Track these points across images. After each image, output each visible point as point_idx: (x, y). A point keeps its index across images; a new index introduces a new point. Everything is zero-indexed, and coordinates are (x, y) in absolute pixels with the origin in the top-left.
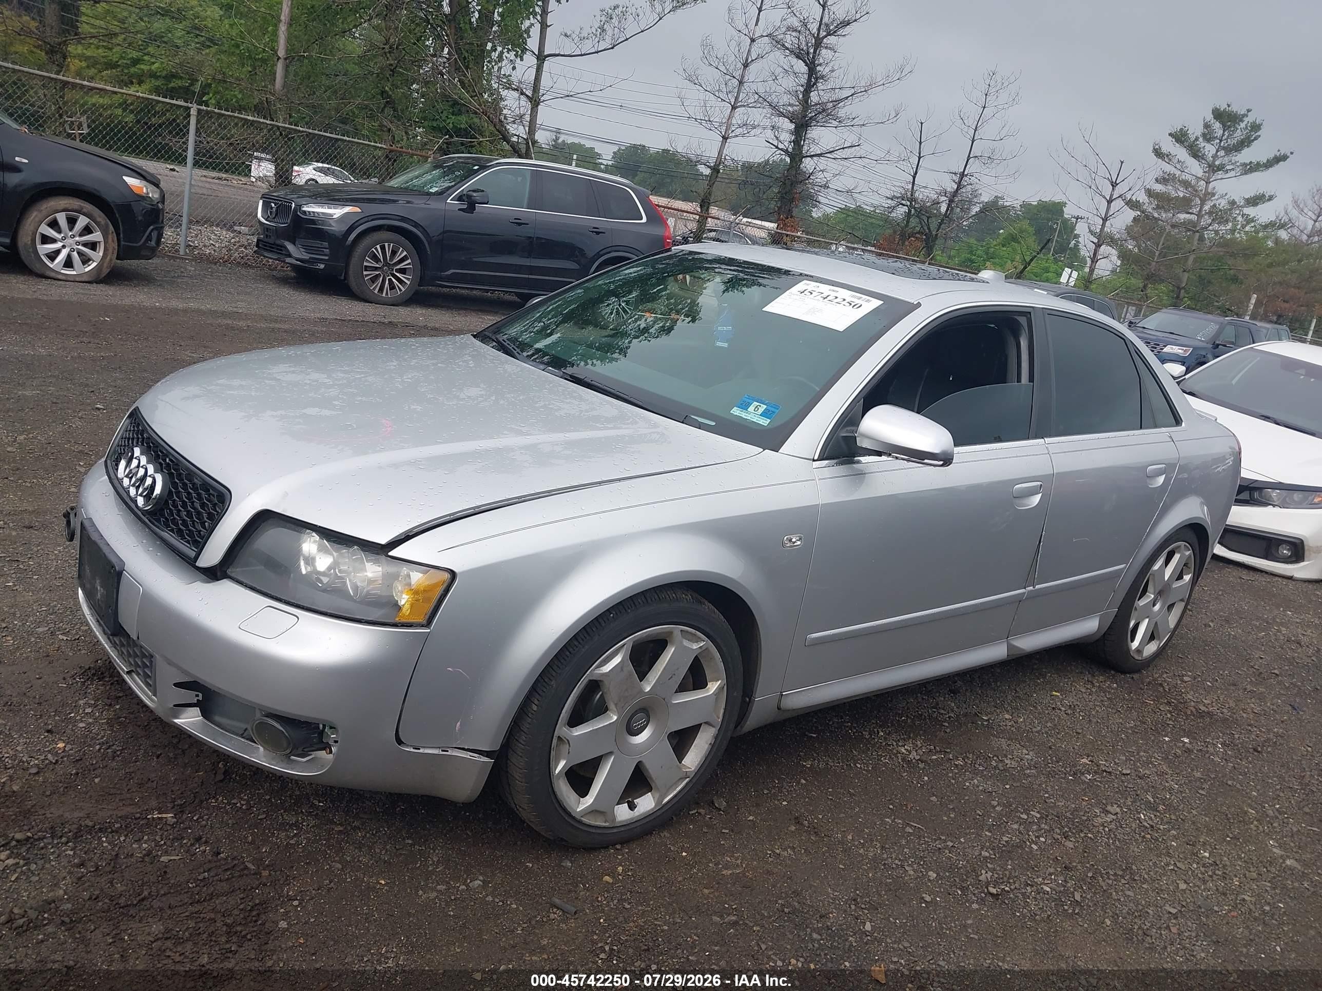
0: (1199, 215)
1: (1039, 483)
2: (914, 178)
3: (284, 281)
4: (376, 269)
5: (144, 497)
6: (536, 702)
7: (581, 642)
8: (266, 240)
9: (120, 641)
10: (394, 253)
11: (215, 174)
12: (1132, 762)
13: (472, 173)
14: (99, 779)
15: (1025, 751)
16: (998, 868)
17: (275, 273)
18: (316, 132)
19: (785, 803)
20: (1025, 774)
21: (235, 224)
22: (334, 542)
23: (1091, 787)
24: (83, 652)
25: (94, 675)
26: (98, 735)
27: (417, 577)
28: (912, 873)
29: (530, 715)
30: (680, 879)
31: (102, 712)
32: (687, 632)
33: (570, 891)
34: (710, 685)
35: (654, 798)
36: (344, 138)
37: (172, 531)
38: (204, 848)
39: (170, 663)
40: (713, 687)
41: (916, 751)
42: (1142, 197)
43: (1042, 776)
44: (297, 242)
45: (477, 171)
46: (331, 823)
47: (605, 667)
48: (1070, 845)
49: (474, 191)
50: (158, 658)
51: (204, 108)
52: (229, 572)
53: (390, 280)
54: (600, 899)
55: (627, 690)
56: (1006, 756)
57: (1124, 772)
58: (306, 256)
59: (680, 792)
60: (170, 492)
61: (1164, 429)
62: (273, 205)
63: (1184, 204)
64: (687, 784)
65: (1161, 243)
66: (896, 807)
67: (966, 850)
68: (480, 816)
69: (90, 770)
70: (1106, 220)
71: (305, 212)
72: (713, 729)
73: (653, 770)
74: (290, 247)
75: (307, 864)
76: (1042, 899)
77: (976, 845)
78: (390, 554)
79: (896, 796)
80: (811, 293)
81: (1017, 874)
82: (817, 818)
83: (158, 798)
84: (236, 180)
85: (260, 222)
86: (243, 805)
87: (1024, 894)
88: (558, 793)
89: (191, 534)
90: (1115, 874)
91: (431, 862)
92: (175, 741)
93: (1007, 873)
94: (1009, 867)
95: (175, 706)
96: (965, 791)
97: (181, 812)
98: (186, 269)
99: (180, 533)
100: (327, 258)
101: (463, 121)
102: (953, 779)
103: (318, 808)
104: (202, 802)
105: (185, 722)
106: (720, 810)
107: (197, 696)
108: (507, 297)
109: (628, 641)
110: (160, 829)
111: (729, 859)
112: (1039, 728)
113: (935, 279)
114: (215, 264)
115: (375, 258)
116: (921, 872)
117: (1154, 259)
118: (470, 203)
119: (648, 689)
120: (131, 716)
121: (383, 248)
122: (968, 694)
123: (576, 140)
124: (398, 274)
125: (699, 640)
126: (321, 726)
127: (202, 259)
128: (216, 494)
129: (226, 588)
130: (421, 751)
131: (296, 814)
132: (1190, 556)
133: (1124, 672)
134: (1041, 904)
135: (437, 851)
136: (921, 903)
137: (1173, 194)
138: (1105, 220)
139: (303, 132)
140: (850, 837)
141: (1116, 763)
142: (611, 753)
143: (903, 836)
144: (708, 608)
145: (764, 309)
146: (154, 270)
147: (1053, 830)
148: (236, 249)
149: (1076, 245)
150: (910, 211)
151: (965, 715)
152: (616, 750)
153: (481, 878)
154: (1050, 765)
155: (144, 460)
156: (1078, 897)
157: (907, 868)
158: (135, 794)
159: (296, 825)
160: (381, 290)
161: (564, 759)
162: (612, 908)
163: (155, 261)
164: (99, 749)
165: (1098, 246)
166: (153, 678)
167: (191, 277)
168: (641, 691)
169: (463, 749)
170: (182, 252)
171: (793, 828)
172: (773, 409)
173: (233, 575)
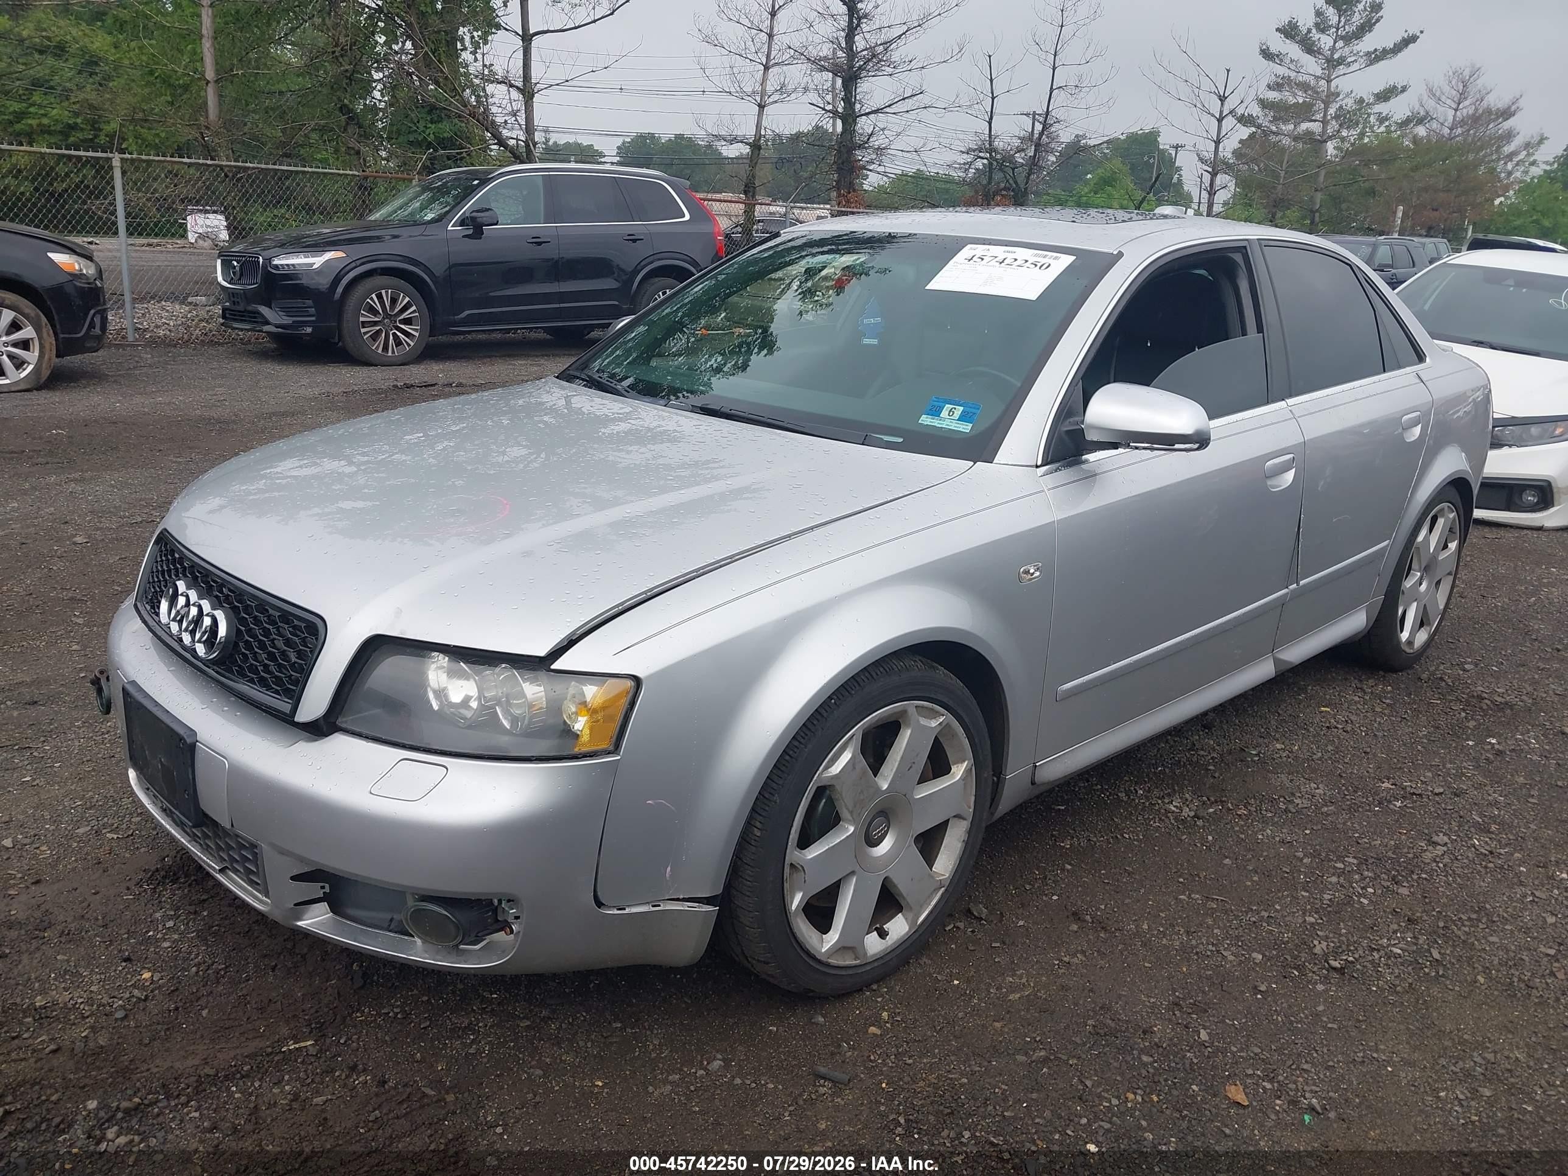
0: (1325, 122)
1: (1291, 456)
2: (990, 123)
3: (264, 355)
4: (375, 323)
5: (204, 643)
6: (758, 824)
7: (802, 740)
8: (233, 308)
9: (203, 832)
10: (394, 301)
11: (142, 241)
12: (1441, 778)
13: (470, 191)
14: (207, 1011)
15: (1313, 785)
16: (1331, 935)
17: (250, 347)
18: (270, 166)
19: (1055, 898)
20: (1322, 813)
21: (188, 295)
22: (473, 663)
23: (1404, 815)
24: (143, 850)
25: (164, 877)
26: (190, 953)
27: (591, 692)
28: (1231, 958)
29: (753, 842)
30: (960, 1015)
31: (188, 923)
32: (923, 707)
33: (833, 1054)
34: (954, 769)
35: (906, 919)
36: (306, 169)
37: (252, 681)
38: (364, 1078)
39: (283, 852)
40: (959, 771)
41: (1188, 806)
42: (1255, 110)
43: (1343, 812)
44: (273, 305)
45: (478, 185)
46: (512, 1018)
47: (834, 767)
48: (1404, 891)
49: (478, 211)
50: (266, 849)
51: (127, 156)
52: (341, 722)
53: (394, 334)
54: (872, 1058)
55: (862, 791)
56: (1293, 794)
57: (1437, 791)
58: (287, 320)
59: (935, 906)
60: (239, 630)
61: (1408, 369)
62: (235, 264)
63: (1304, 112)
64: (942, 895)
65: (1285, 162)
66: (1187, 879)
67: (1287, 919)
68: (695, 976)
69: (192, 1001)
70: (1219, 143)
71: (276, 267)
72: (965, 822)
73: (903, 886)
74: (264, 310)
75: (498, 1076)
76: (1395, 964)
77: (1295, 910)
78: (553, 667)
79: (1182, 865)
80: (982, 259)
81: (1355, 938)
82: (1098, 909)
83: (287, 1022)
84: (171, 244)
85: (223, 287)
86: (398, 1013)
87: (1372, 962)
88: (798, 935)
89: (278, 681)
90: (1470, 919)
91: (651, 1047)
92: (289, 945)
93: (1343, 938)
94: (1344, 931)
95: (296, 905)
96: (1260, 846)
97: (322, 1036)
98: (141, 358)
99: (263, 683)
100: (313, 319)
101: (446, 129)
102: (1242, 833)
103: (491, 1001)
104: (344, 1019)
105: (312, 923)
106: (982, 919)
107: (322, 888)
108: (533, 335)
109: (857, 730)
110: (302, 1063)
111: (1011, 979)
112: (1320, 754)
113: (1124, 221)
114: (175, 346)
115: (372, 310)
116: (1243, 955)
117: (1279, 180)
118: (475, 226)
119: (885, 787)
120: (227, 922)
121: (380, 297)
122: (1225, 727)
123: (571, 139)
124: (403, 326)
125: (935, 714)
126: (496, 902)
127: (157, 344)
128: (303, 625)
129: (340, 743)
130: (627, 911)
131: (467, 1014)
132: (1454, 518)
133: (1394, 670)
134: (1397, 971)
135: (656, 1032)
136: (1256, 994)
137: (1292, 100)
138: (1217, 142)
139: (254, 168)
140: (1145, 927)
141: (1423, 783)
142: (853, 873)
143: (1207, 914)
144: (942, 674)
145: (927, 288)
146: (102, 364)
147: (1379, 876)
148: (197, 326)
149: (1180, 180)
150: (990, 164)
151: (1230, 752)
152: (857, 868)
153: (719, 1056)
154: (1348, 797)
155: (193, 596)
156: (1436, 955)
157: (1225, 953)
158: (257, 1023)
159: (469, 1028)
160: (386, 348)
161: (800, 890)
162: (892, 1067)
163: (100, 353)
164: (197, 972)
165: (1214, 175)
166: (261, 873)
167: (150, 366)
168: (878, 789)
169: (678, 900)
170: (131, 339)
171: (1075, 927)
172: (974, 411)
173: (344, 726)
